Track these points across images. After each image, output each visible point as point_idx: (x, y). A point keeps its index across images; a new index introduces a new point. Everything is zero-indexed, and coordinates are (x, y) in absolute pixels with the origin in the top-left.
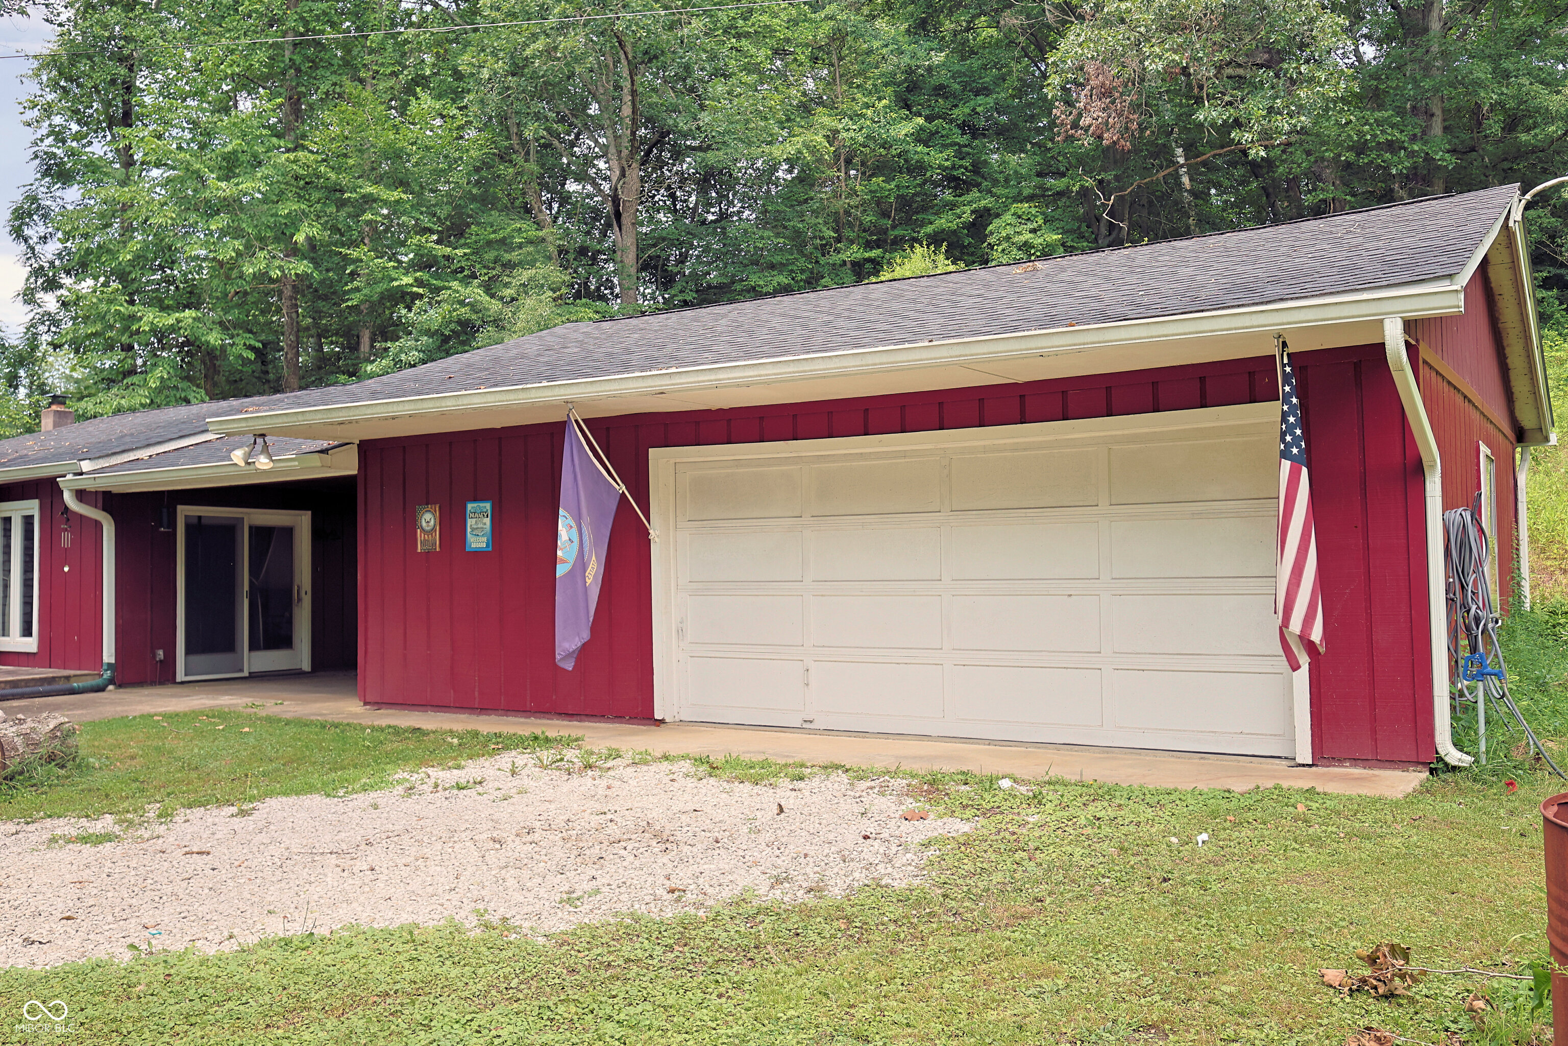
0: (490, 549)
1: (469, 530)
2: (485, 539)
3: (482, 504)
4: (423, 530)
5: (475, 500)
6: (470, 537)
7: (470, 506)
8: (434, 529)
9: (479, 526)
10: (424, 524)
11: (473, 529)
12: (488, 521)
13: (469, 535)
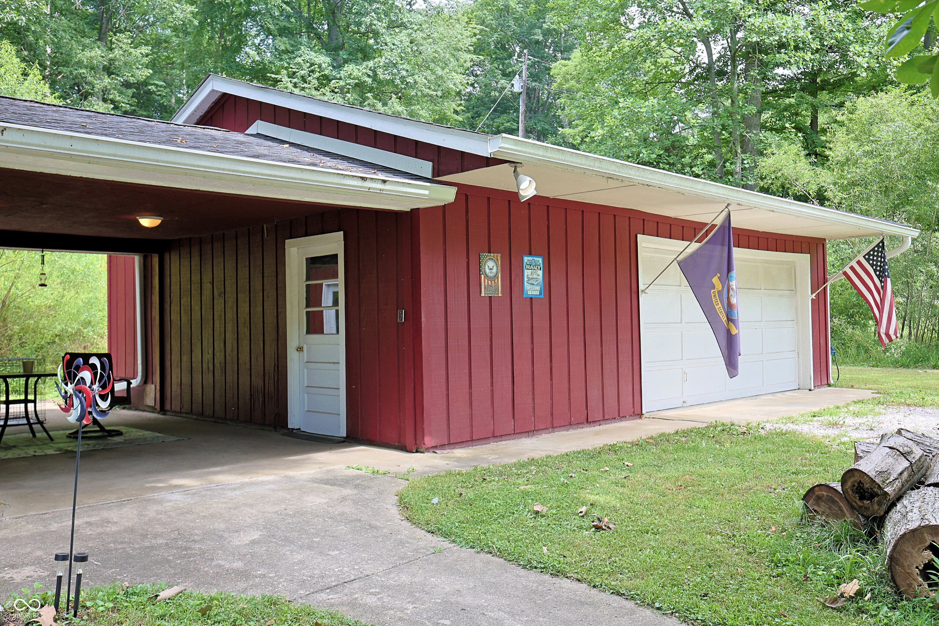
0: (542, 296)
1: (526, 279)
2: (538, 288)
3: (536, 259)
4: (486, 276)
5: (530, 254)
6: (527, 286)
7: (526, 259)
8: (496, 276)
9: (534, 276)
10: (487, 271)
11: (529, 279)
12: (540, 273)
13: (526, 284)
